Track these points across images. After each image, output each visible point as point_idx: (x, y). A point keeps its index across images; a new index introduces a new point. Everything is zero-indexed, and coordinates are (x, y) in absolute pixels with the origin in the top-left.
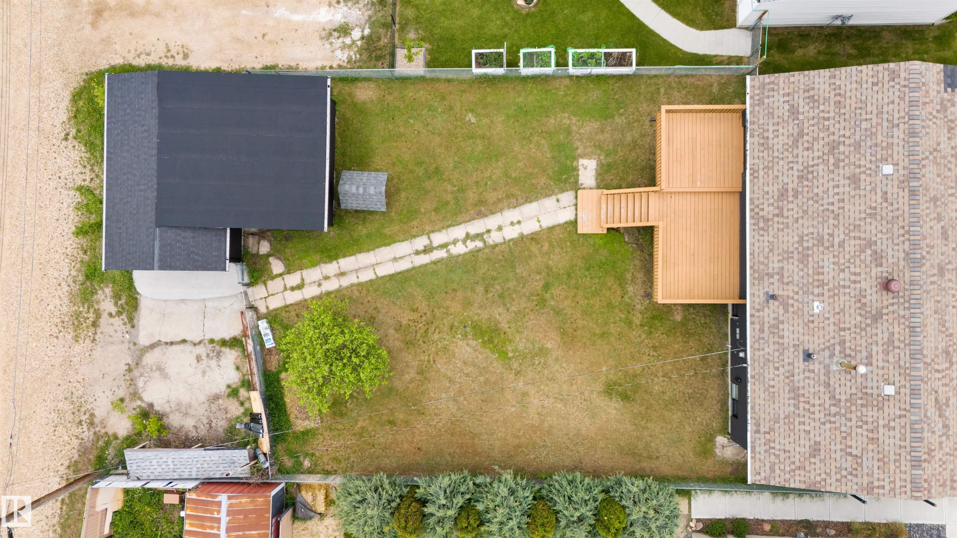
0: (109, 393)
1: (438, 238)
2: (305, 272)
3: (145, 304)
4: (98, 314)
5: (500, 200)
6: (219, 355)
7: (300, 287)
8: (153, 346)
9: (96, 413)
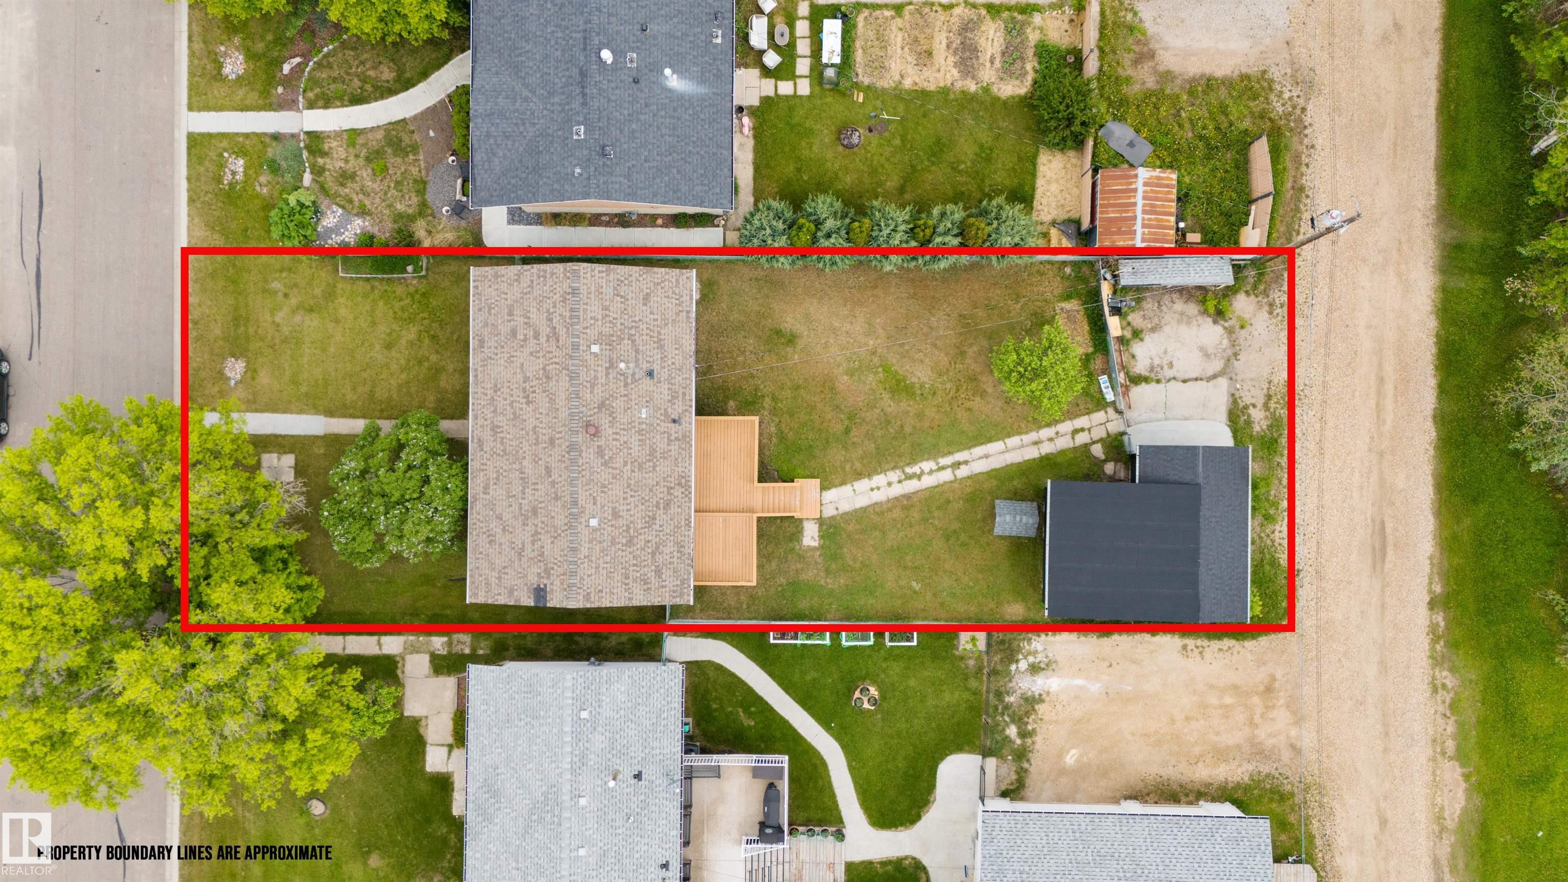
0: (1256, 333)
1: (946, 476)
2: (1071, 445)
3: (1223, 416)
5: (890, 510)
6: (1152, 369)
7: (1076, 432)
8: (1215, 376)
9: (1266, 315)
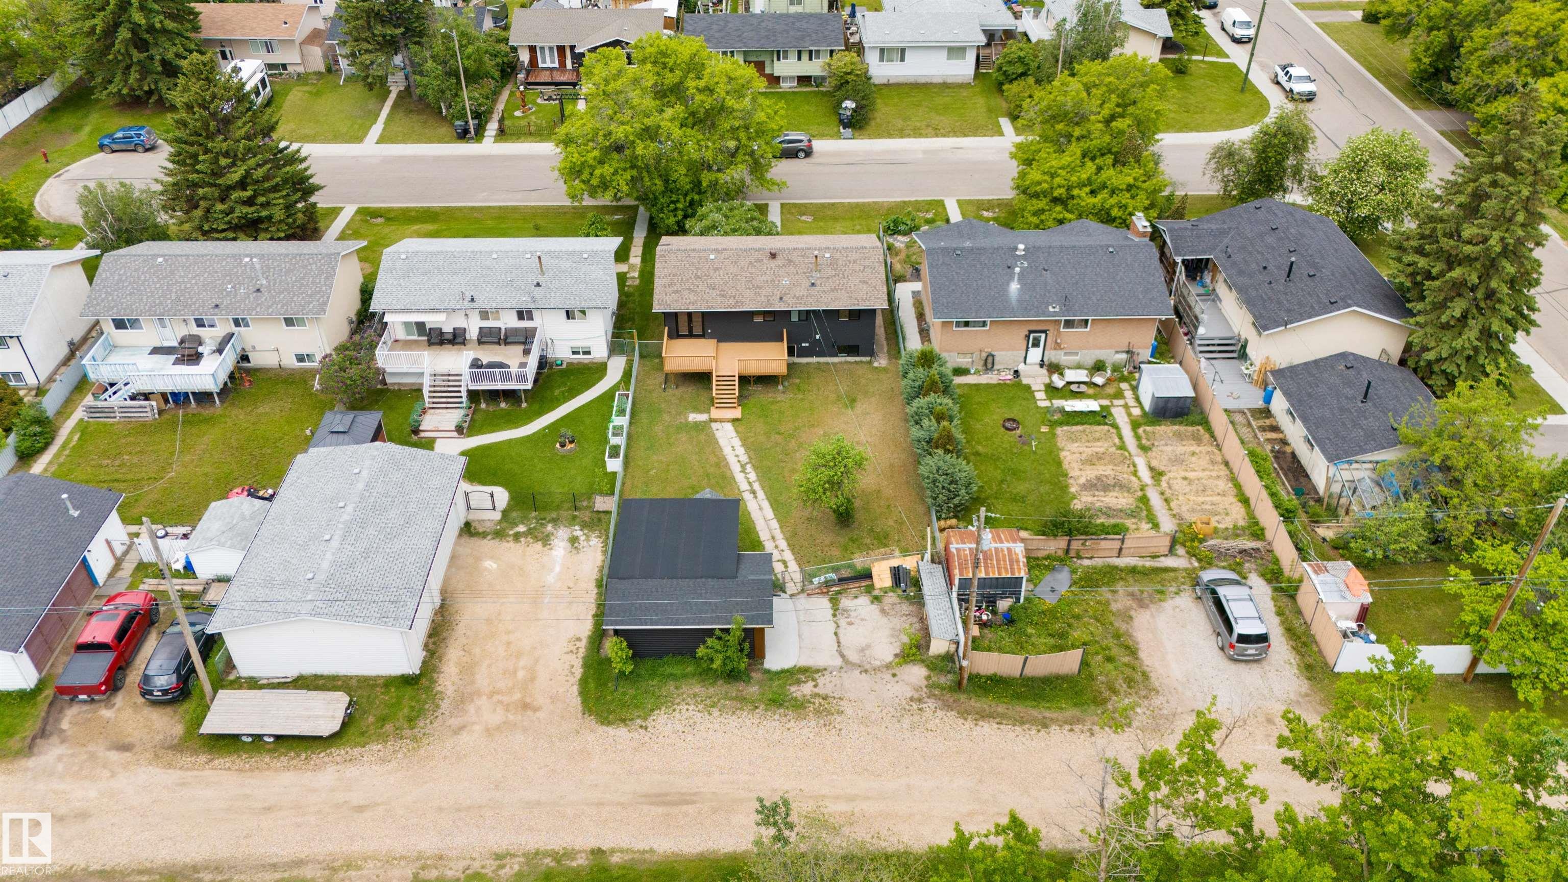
2: (772, 560)
3: (803, 662)
4: (817, 695)
5: (716, 456)
6: (846, 611)
8: (843, 656)
